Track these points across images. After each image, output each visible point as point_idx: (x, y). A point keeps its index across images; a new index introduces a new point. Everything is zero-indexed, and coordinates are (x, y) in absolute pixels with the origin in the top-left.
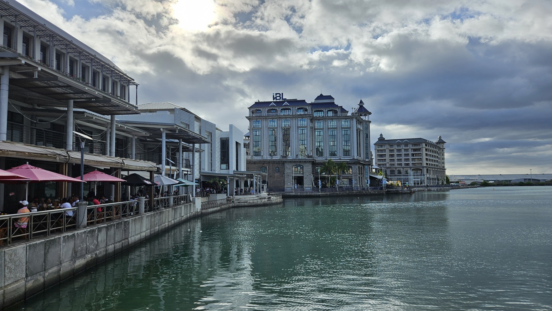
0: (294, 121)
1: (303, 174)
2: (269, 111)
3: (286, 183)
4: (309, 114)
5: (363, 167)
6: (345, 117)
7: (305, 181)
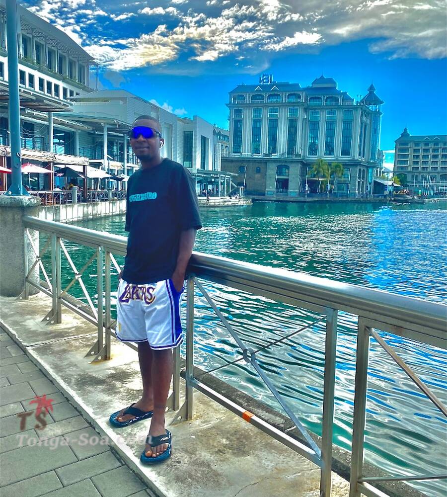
0: (284, 110)
1: (288, 176)
2: (254, 97)
3: (267, 185)
4: (302, 102)
5: (366, 170)
6: (347, 107)
7: (290, 184)
